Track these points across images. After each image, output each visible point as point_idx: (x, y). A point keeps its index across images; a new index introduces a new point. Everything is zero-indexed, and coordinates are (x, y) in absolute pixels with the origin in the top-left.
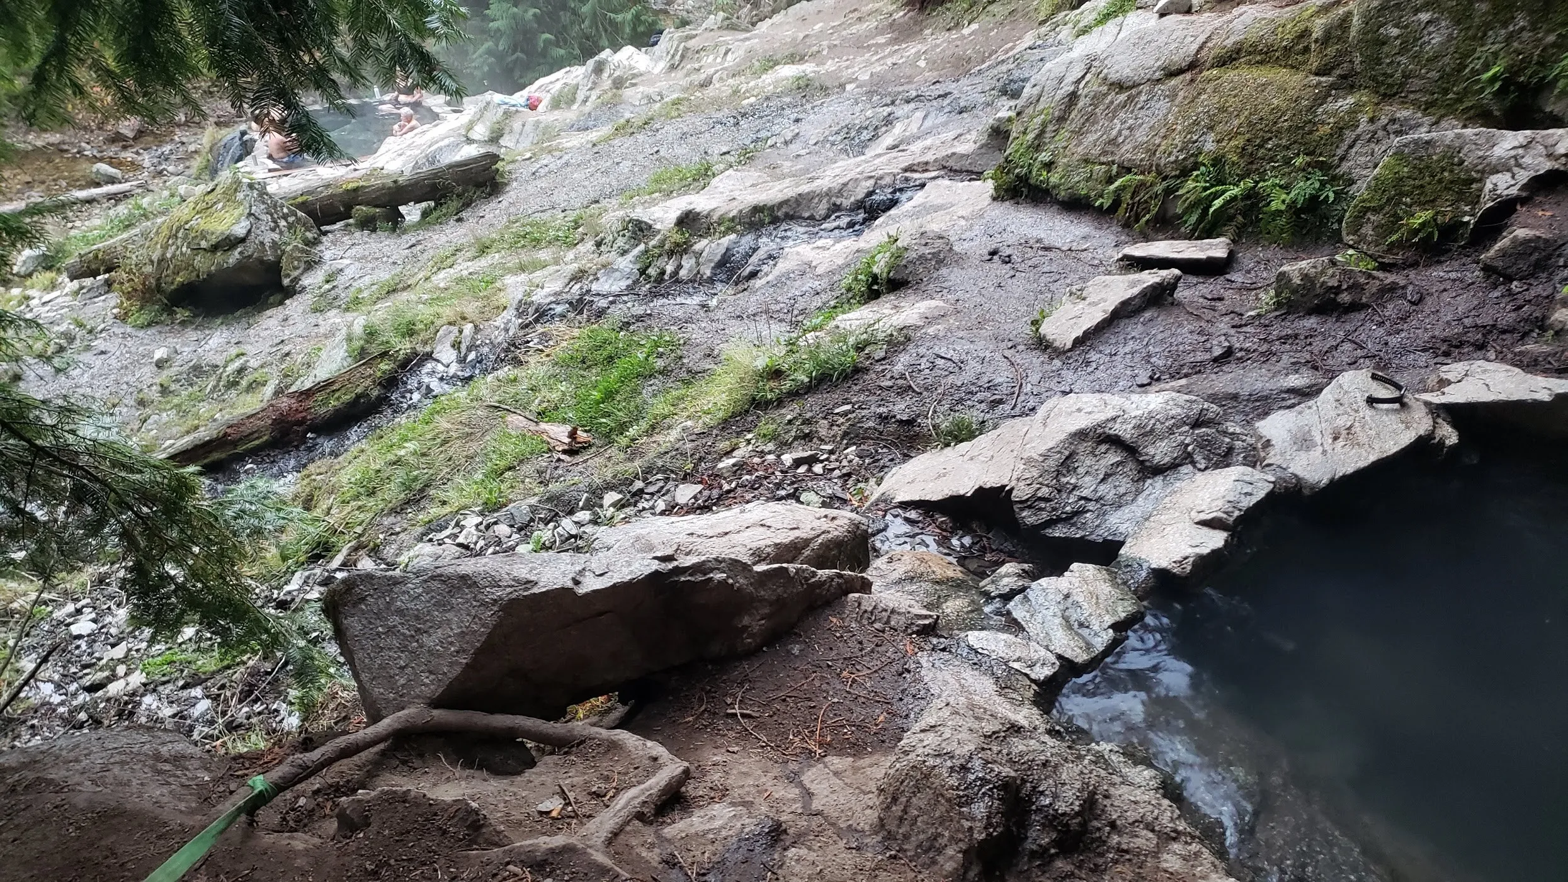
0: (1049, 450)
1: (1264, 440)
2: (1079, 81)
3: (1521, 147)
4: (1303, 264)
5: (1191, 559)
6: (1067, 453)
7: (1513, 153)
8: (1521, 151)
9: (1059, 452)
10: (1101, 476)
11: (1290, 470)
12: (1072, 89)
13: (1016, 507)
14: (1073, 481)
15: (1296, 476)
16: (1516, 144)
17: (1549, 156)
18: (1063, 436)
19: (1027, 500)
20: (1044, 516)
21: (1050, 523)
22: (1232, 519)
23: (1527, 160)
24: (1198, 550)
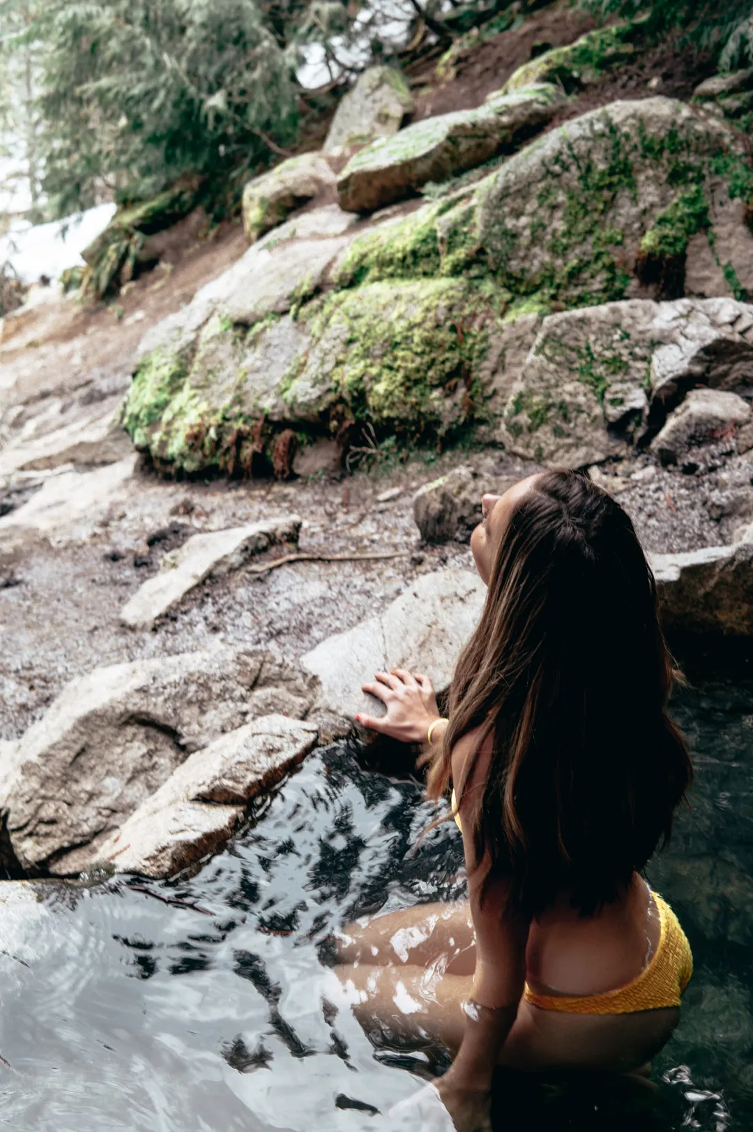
0: (53, 747)
1: (310, 676)
2: (199, 328)
3: (682, 316)
4: (440, 482)
5: (169, 851)
6: (77, 747)
7: (675, 324)
8: (683, 321)
9: (66, 748)
10: (128, 775)
11: (341, 713)
12: (192, 336)
13: (13, 838)
14: (89, 787)
15: (348, 718)
16: (676, 314)
17: (714, 324)
18: (68, 725)
19: (26, 825)
20: (54, 844)
21: (60, 853)
22: (241, 787)
23: (691, 330)
24: (181, 837)
